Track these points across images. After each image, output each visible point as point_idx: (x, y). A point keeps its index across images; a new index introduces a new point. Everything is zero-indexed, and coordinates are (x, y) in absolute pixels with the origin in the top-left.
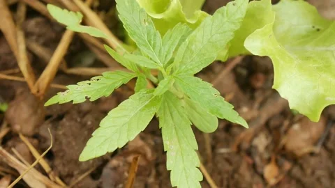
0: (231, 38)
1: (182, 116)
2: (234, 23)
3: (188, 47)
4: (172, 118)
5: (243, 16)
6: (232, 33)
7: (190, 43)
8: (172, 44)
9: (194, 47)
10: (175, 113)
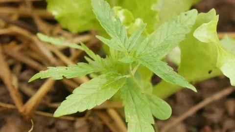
0: (184, 39)
1: (141, 100)
2: (186, 28)
3: (148, 44)
4: (133, 101)
5: (193, 24)
6: (184, 36)
7: (150, 41)
8: (135, 37)
9: (153, 43)
10: (136, 97)
